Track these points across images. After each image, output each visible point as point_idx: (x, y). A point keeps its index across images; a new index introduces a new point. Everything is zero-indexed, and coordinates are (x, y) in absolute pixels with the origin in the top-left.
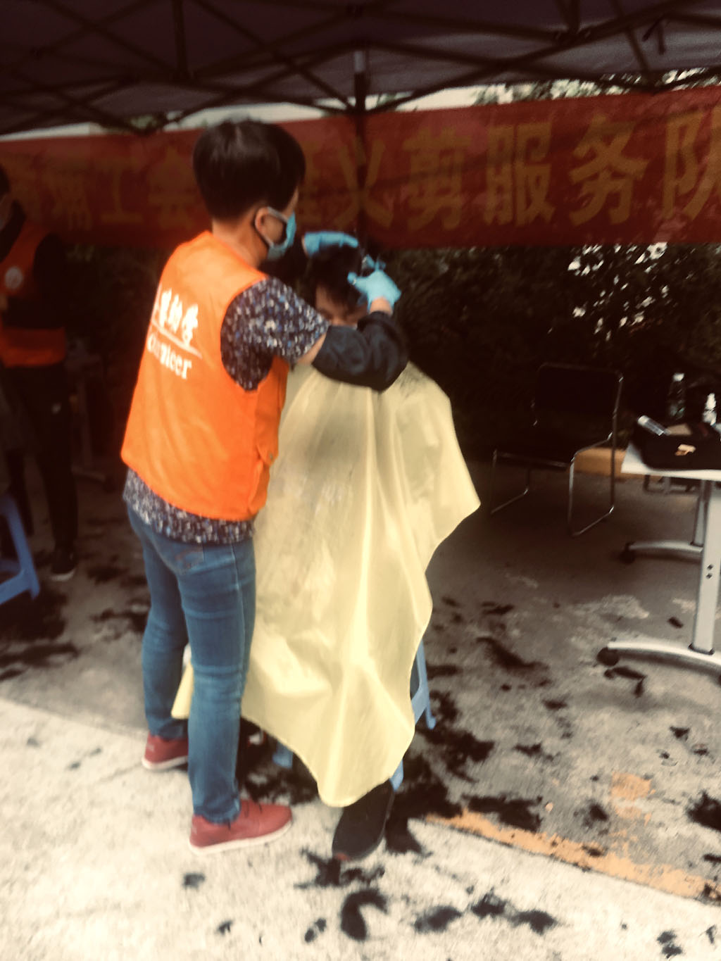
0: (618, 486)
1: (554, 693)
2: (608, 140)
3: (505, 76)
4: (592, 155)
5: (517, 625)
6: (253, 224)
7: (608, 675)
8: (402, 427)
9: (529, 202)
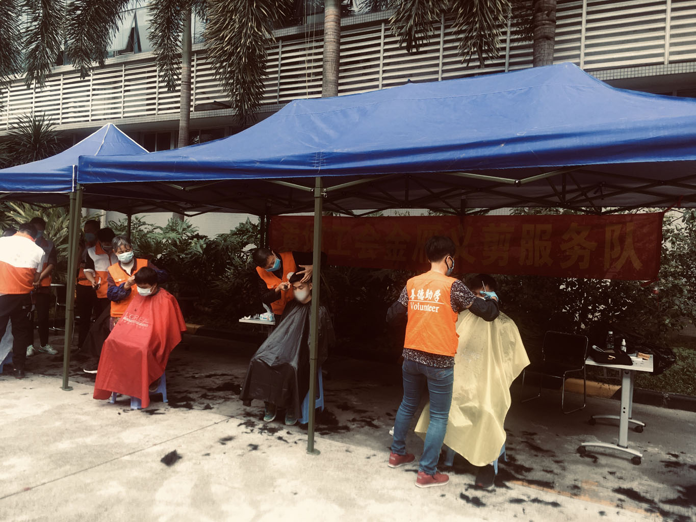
0: (587, 398)
1: (557, 459)
2: (578, 233)
3: (530, 204)
4: (571, 239)
5: (539, 439)
6: (446, 261)
7: (581, 456)
8: (501, 334)
9: (541, 257)
